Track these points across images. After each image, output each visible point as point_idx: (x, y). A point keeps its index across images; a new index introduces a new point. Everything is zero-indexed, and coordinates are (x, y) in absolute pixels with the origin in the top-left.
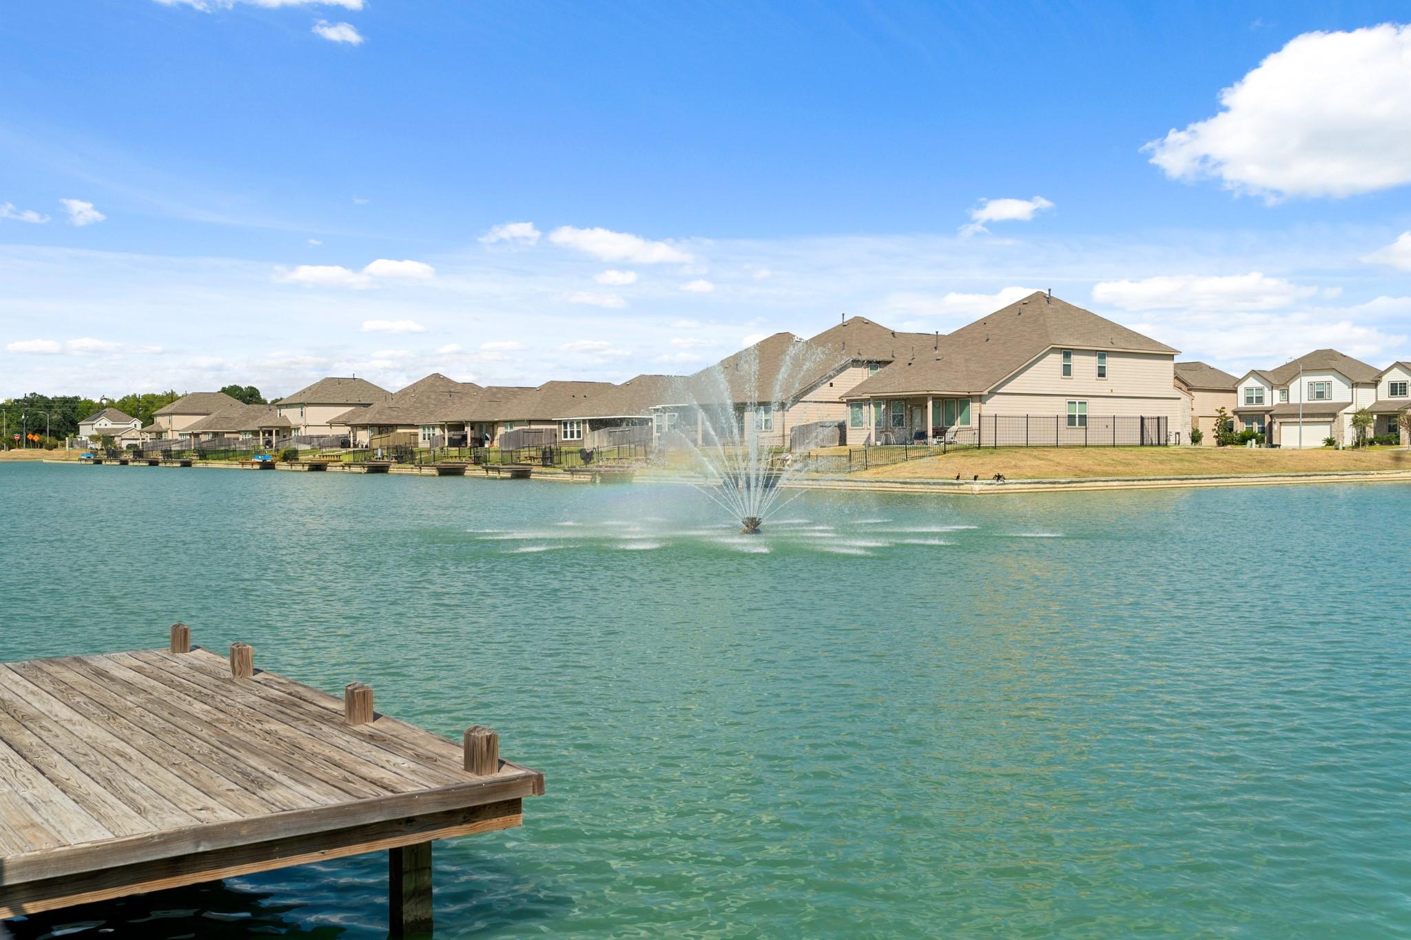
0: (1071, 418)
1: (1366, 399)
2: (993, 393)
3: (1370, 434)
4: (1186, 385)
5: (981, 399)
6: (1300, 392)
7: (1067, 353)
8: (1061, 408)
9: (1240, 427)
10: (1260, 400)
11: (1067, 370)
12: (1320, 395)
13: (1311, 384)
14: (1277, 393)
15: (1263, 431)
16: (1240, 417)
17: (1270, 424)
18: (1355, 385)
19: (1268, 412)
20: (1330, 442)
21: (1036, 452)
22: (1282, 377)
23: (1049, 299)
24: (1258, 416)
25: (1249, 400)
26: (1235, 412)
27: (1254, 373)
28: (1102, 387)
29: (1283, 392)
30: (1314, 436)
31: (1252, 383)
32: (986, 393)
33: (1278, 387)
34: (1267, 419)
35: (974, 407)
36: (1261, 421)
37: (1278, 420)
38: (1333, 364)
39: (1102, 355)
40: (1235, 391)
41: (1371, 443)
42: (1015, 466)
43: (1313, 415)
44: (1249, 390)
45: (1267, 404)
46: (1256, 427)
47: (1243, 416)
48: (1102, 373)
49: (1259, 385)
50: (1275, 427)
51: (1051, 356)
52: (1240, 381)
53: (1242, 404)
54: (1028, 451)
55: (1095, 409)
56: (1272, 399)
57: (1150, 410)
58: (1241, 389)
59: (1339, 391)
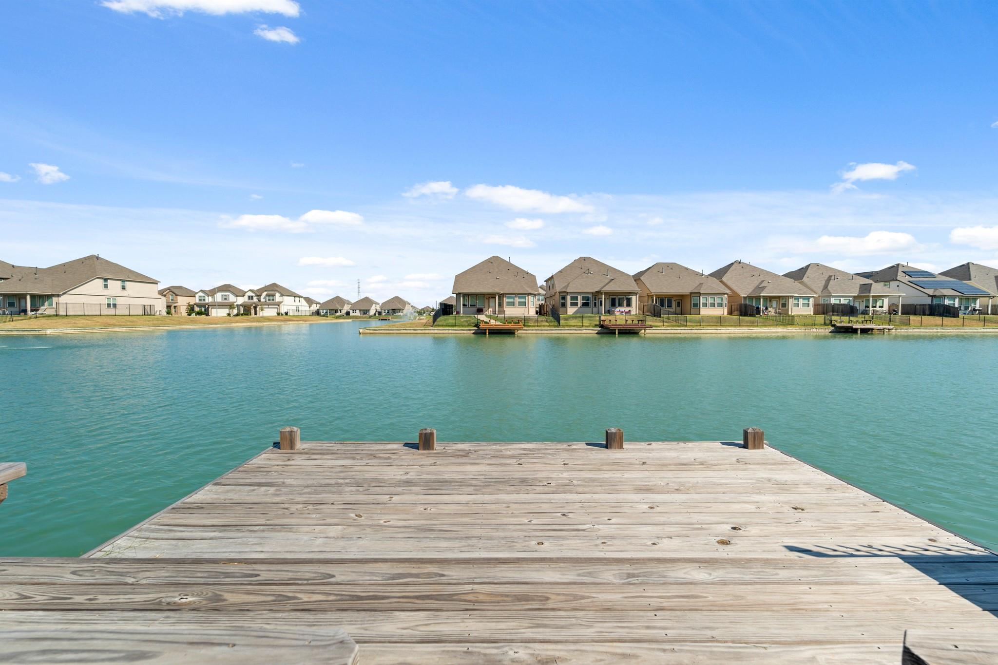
0: (109, 305)
1: (240, 301)
2: (64, 294)
3: (242, 312)
4: (175, 294)
5: (58, 296)
6: (219, 297)
7: (106, 280)
8: (104, 301)
9: (197, 309)
10: (204, 300)
11: (106, 286)
12: (226, 299)
13: (222, 295)
14: (210, 297)
15: (205, 310)
16: (197, 306)
17: (208, 308)
18: (237, 296)
19: (207, 304)
20: (229, 314)
21: (88, 318)
22: (212, 292)
23: (98, 258)
24: (203, 306)
25: (200, 300)
26: (195, 304)
27: (202, 291)
28: (124, 293)
29: (212, 297)
30: (223, 312)
31: (201, 294)
32: (61, 293)
33: (210, 296)
34: (207, 306)
35: (55, 300)
36: (205, 307)
37: (210, 307)
38: (230, 289)
39: (123, 281)
40: (195, 297)
41: (242, 315)
42: (75, 323)
43: (223, 306)
44: (200, 297)
45: (207, 301)
46: (203, 309)
47: (199, 305)
48: (124, 288)
49: (204, 295)
50: (210, 309)
51: (97, 280)
52: (197, 293)
53: (197, 301)
54: (84, 317)
55: (119, 301)
56: (209, 300)
57: (147, 302)
58: (197, 296)
59: (232, 298)
